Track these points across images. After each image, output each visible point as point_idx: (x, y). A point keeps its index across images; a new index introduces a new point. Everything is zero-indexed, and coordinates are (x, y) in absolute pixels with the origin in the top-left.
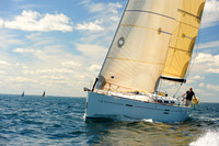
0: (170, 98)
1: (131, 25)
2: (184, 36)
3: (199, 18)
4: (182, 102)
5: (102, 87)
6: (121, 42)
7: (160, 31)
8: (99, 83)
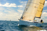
0: (37, 22)
1: (29, 6)
2: (40, 8)
3: (44, 4)
4: (40, 22)
5: (22, 19)
6: (27, 9)
7: (35, 7)
8: (22, 18)
